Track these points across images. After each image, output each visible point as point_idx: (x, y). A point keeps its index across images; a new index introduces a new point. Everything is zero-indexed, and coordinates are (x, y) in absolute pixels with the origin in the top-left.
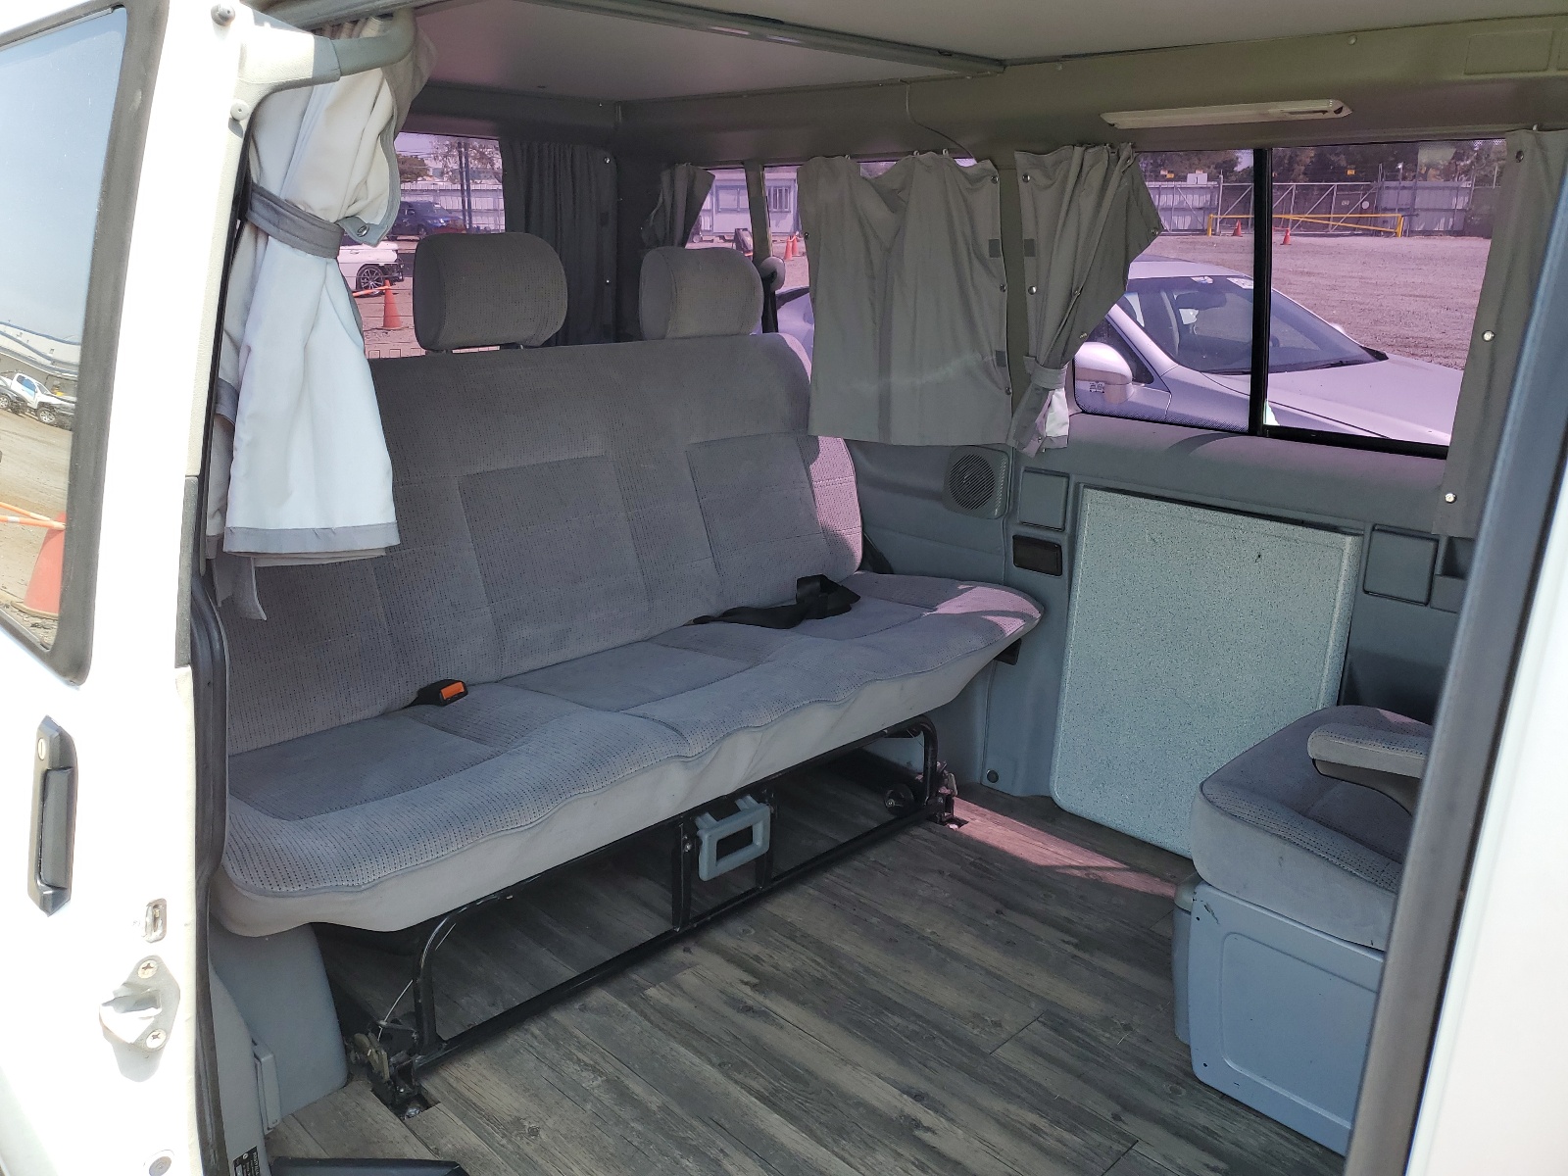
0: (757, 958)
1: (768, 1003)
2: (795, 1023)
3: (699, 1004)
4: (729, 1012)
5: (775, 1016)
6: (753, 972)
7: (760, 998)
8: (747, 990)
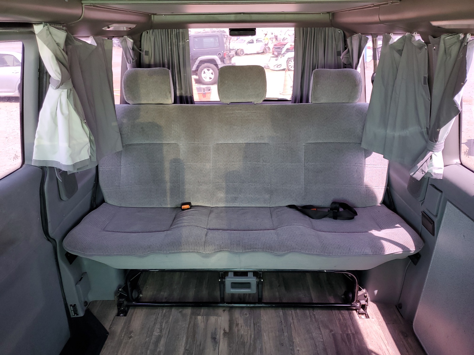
0: (237, 325)
1: (221, 340)
2: (220, 351)
3: (206, 328)
4: (209, 335)
5: (218, 346)
6: (231, 328)
7: (222, 337)
8: (222, 332)
